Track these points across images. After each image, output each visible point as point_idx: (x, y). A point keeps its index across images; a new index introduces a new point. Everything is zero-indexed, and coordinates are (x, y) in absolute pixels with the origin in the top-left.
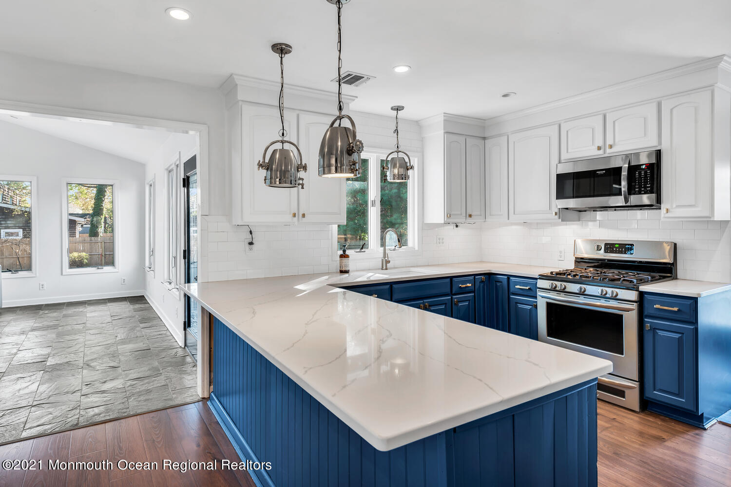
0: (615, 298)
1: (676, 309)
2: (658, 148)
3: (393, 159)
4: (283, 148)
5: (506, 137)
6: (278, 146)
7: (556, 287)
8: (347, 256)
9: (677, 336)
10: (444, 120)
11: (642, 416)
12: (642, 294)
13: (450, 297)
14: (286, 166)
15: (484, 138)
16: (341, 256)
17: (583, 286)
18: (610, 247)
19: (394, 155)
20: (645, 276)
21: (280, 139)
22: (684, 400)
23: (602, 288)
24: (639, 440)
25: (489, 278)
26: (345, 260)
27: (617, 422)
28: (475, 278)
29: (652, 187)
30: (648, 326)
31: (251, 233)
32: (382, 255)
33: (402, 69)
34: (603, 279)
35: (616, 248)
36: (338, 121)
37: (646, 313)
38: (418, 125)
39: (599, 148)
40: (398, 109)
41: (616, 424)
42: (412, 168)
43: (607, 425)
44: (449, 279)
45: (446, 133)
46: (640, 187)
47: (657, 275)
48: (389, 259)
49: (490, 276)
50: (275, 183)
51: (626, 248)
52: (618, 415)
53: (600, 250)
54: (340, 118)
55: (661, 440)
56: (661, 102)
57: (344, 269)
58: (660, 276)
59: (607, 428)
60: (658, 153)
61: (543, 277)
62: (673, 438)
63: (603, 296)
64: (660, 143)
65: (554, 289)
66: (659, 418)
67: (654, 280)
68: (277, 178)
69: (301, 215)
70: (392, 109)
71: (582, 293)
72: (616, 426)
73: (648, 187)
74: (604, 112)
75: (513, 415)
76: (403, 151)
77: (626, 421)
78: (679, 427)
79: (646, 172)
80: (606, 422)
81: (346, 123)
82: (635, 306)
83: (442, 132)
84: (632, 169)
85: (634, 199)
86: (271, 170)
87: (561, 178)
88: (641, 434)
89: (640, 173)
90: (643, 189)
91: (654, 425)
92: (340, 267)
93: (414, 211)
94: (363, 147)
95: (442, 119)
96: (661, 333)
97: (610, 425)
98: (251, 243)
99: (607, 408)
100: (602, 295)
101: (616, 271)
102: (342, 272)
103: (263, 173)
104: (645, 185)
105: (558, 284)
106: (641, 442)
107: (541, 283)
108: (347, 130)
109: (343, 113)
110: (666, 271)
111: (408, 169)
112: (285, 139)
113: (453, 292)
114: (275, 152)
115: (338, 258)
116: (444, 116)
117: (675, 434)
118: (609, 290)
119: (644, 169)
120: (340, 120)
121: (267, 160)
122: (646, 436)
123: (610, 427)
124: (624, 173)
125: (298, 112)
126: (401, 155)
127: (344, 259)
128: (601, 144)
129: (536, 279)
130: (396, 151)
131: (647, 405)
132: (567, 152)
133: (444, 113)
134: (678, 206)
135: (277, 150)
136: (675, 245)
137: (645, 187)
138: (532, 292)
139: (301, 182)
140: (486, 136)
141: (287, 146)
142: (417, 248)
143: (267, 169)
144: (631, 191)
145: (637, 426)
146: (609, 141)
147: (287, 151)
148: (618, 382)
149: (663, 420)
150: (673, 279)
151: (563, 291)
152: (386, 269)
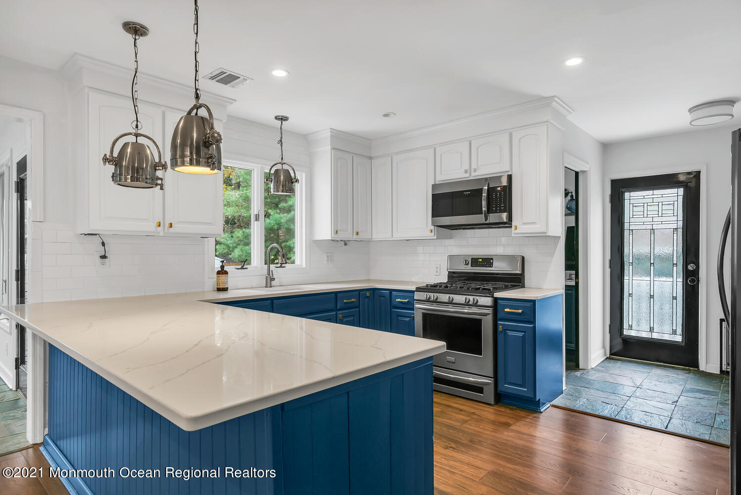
0: (476, 305)
1: (520, 311)
2: (510, 173)
3: (277, 171)
4: (137, 142)
5: (391, 158)
6: (131, 139)
7: (430, 298)
8: (226, 273)
9: (521, 334)
10: (331, 136)
11: (496, 407)
12: (496, 300)
13: (335, 313)
14: (140, 162)
15: (371, 158)
16: (219, 273)
17: (452, 296)
18: (475, 262)
19: (279, 167)
20: (500, 284)
21: (134, 131)
22: (526, 390)
23: (466, 296)
24: (491, 428)
25: (374, 292)
26: (222, 277)
27: (476, 415)
28: (359, 293)
29: (505, 207)
30: (500, 328)
31: (103, 244)
32: (266, 272)
33: (279, 73)
34: (467, 289)
35: (480, 262)
36: (195, 111)
37: (499, 316)
38: (306, 139)
39: (466, 172)
40: (283, 119)
41: (475, 417)
42: (297, 181)
43: (467, 418)
44: (334, 295)
45: (333, 149)
46: (496, 207)
47: (509, 284)
48: (274, 277)
49: (374, 290)
50: (126, 180)
51: (487, 261)
52: (477, 409)
53: (468, 264)
54: (197, 107)
55: (507, 425)
56: (512, 133)
57: (221, 287)
58: (512, 285)
59: (467, 421)
60: (510, 178)
61: (419, 289)
62: (517, 423)
63: (467, 304)
64: (511, 169)
65: (428, 301)
66: (508, 408)
67: (506, 288)
68: (128, 175)
69: (167, 225)
70: (276, 118)
71: (451, 302)
72: (475, 419)
73: (502, 207)
74: (469, 139)
75: (348, 392)
76: (288, 163)
77: (482, 413)
78: (522, 414)
79: (500, 194)
80: (466, 416)
81: (203, 112)
82: (490, 311)
83: (329, 147)
84: (491, 191)
85: (493, 218)
86: (121, 167)
87: (435, 198)
88: (493, 422)
89: (496, 194)
90: (498, 208)
91: (504, 413)
92: (217, 284)
93: (301, 227)
94: (221, 139)
95: (329, 134)
96: (510, 333)
97: (469, 418)
98: (104, 257)
99: (469, 404)
100: (465, 302)
101: (479, 283)
102: (219, 290)
103: (111, 168)
104: (500, 205)
105: (432, 295)
106: (493, 429)
107: (418, 296)
108: (204, 120)
109: (201, 101)
110: (517, 280)
111: (292, 183)
112: (139, 132)
113: (338, 308)
114: (125, 145)
115: (216, 275)
116: (331, 132)
117: (518, 419)
118: (471, 298)
119: (500, 191)
120: (197, 109)
121: (115, 154)
122: (497, 424)
123: (469, 420)
124: (485, 194)
125: (164, 109)
126: (285, 167)
127: (221, 275)
128: (467, 167)
129: (413, 292)
130: (280, 163)
131: (500, 398)
132: (441, 174)
133: (331, 129)
134: (524, 224)
135: (129, 143)
136: (523, 258)
137: (500, 207)
138: (410, 306)
139: (159, 182)
140: (372, 156)
141: (141, 140)
142: (304, 266)
143: (116, 165)
144: (489, 211)
145: (491, 417)
146: (474, 166)
147: (142, 145)
148: (480, 380)
149: (511, 409)
150: (521, 288)
151: (436, 301)
152: (271, 287)
